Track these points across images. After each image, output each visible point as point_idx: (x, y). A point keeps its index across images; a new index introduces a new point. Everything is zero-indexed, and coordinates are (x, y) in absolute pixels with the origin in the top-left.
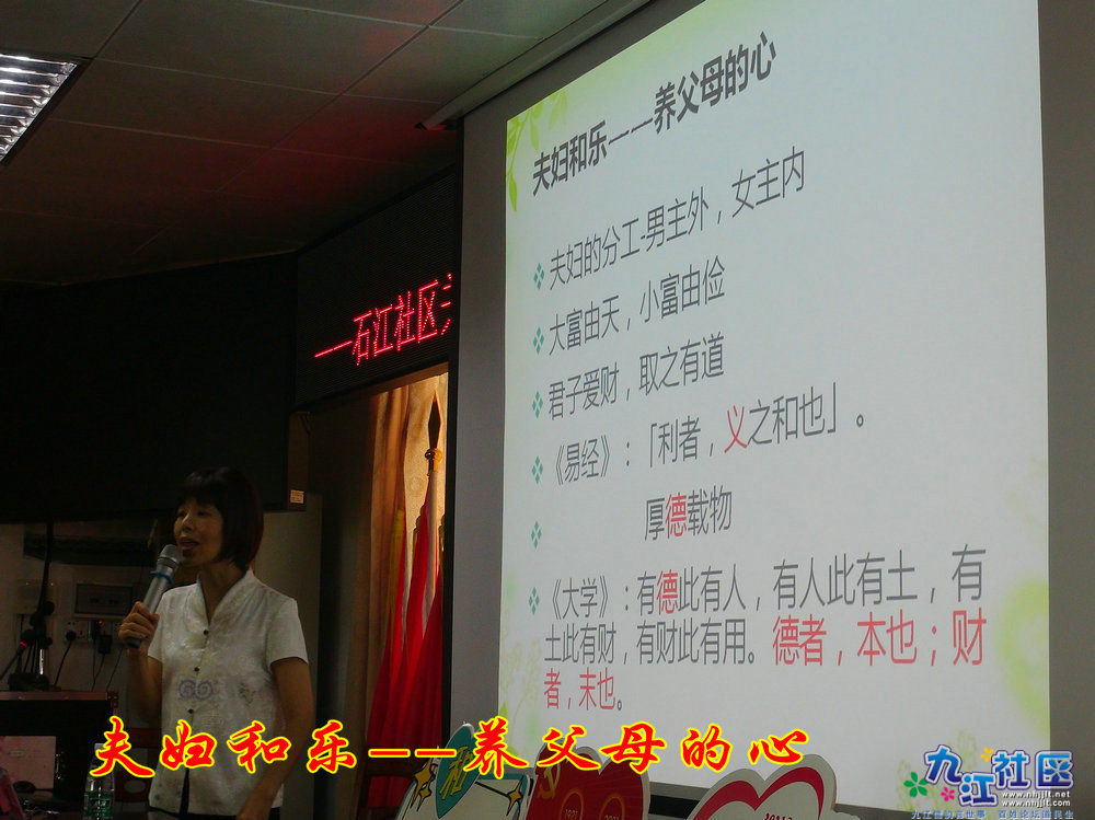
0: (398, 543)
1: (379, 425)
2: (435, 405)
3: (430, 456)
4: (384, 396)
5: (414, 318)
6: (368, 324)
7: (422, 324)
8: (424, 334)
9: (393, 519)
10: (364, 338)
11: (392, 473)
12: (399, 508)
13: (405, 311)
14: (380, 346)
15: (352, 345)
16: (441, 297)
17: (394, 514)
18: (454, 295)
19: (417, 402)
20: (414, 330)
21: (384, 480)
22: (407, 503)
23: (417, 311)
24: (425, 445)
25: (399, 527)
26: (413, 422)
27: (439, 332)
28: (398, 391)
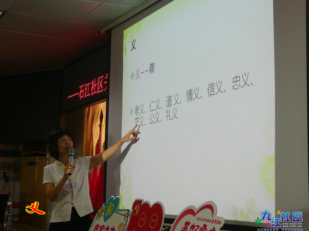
0: (91, 150)
1: (86, 117)
2: (102, 112)
3: (100, 126)
4: (87, 109)
5: (96, 86)
6: (83, 88)
7: (99, 88)
8: (99, 91)
9: (90, 144)
10: (82, 92)
11: (89, 131)
12: (91, 141)
13: (94, 84)
14: (87, 94)
15: (79, 94)
16: (105, 80)
17: (90, 143)
18: (108, 80)
19: (97, 111)
20: (96, 90)
21: (87, 132)
22: (94, 139)
23: (97, 84)
24: (99, 123)
25: (91, 146)
26: (95, 116)
27: (104, 90)
28: (91, 107)
